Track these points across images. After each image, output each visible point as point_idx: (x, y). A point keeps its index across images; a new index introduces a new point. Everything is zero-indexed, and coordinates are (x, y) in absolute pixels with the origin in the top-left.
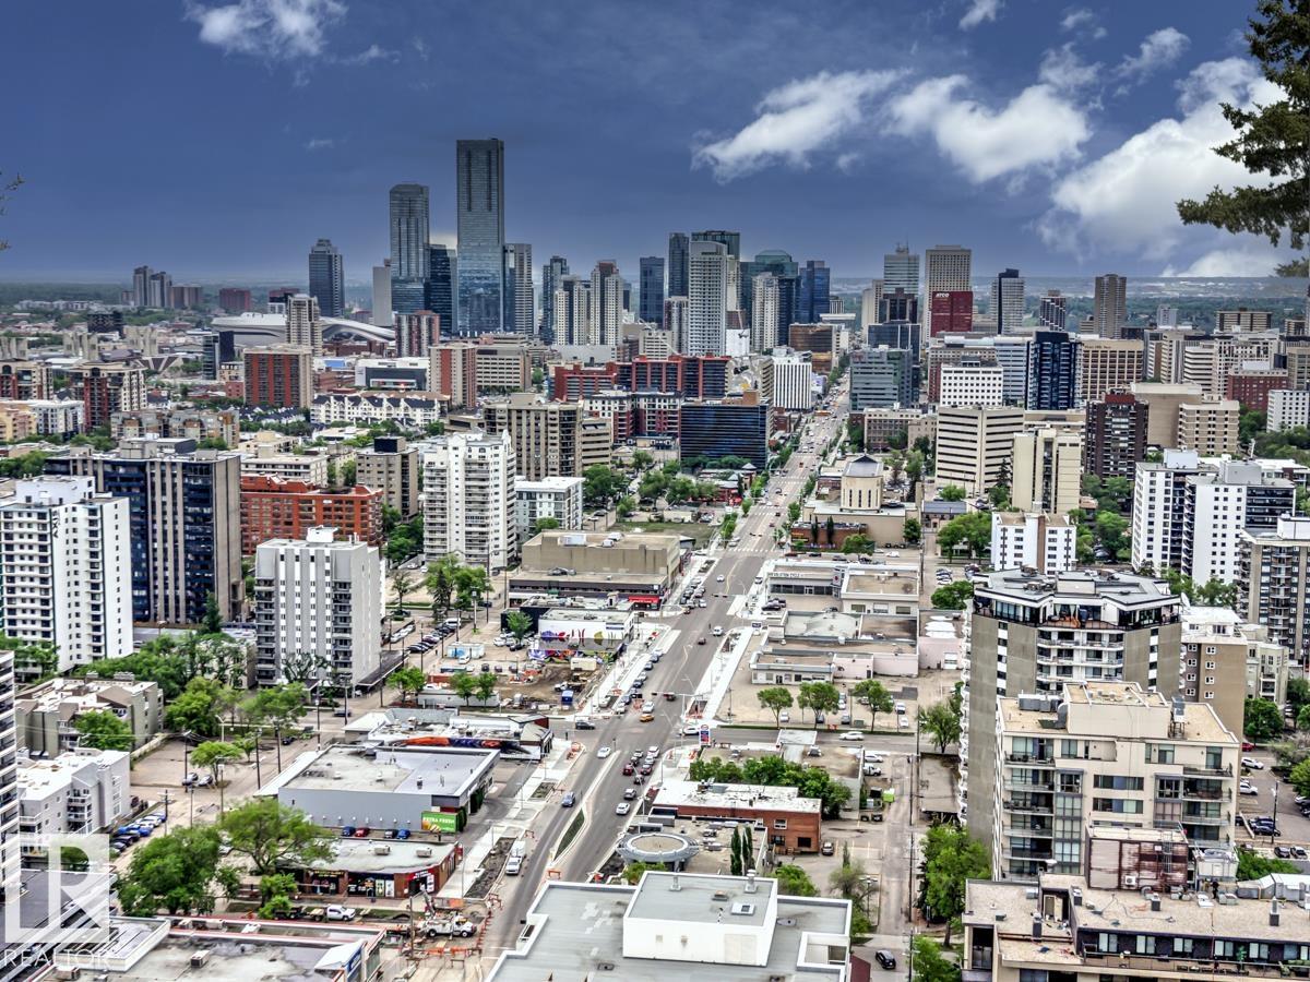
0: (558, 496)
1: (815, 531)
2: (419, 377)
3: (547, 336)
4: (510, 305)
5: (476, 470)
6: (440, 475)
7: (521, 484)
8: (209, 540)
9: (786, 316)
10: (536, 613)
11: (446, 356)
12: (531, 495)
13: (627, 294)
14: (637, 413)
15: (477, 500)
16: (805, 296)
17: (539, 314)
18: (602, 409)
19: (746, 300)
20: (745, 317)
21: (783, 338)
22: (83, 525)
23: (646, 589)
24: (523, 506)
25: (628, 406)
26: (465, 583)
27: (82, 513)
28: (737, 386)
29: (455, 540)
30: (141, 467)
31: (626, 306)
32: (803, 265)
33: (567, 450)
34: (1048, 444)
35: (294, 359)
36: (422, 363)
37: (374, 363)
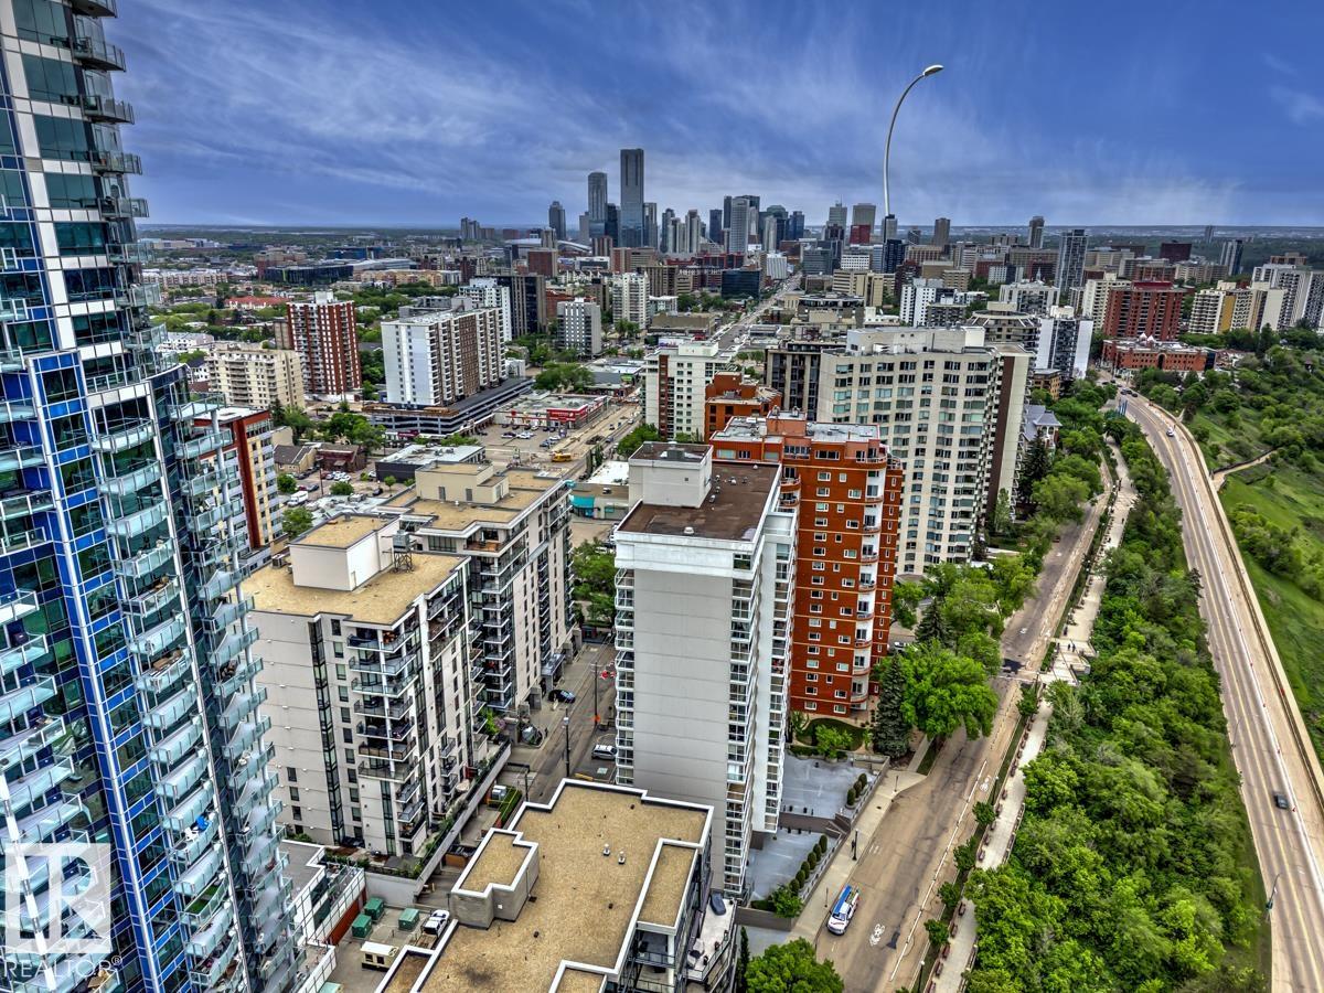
0: (668, 303)
1: (772, 316)
2: (604, 265)
3: (664, 248)
4: (646, 236)
5: (634, 287)
6: (619, 290)
7: (651, 297)
8: (535, 307)
9: (780, 236)
10: (657, 337)
11: (617, 253)
12: (656, 302)
13: (704, 230)
14: (703, 276)
15: (634, 301)
16: (791, 229)
17: (660, 240)
18: (688, 274)
19: (761, 231)
20: (760, 238)
21: (778, 248)
22: (494, 296)
23: (701, 332)
24: (653, 306)
25: (699, 272)
26: (631, 327)
27: (494, 291)
28: (747, 263)
29: (626, 314)
30: (509, 278)
31: (703, 235)
32: (791, 213)
33: (671, 286)
34: (870, 278)
35: (550, 254)
36: (606, 259)
37: (583, 259)
